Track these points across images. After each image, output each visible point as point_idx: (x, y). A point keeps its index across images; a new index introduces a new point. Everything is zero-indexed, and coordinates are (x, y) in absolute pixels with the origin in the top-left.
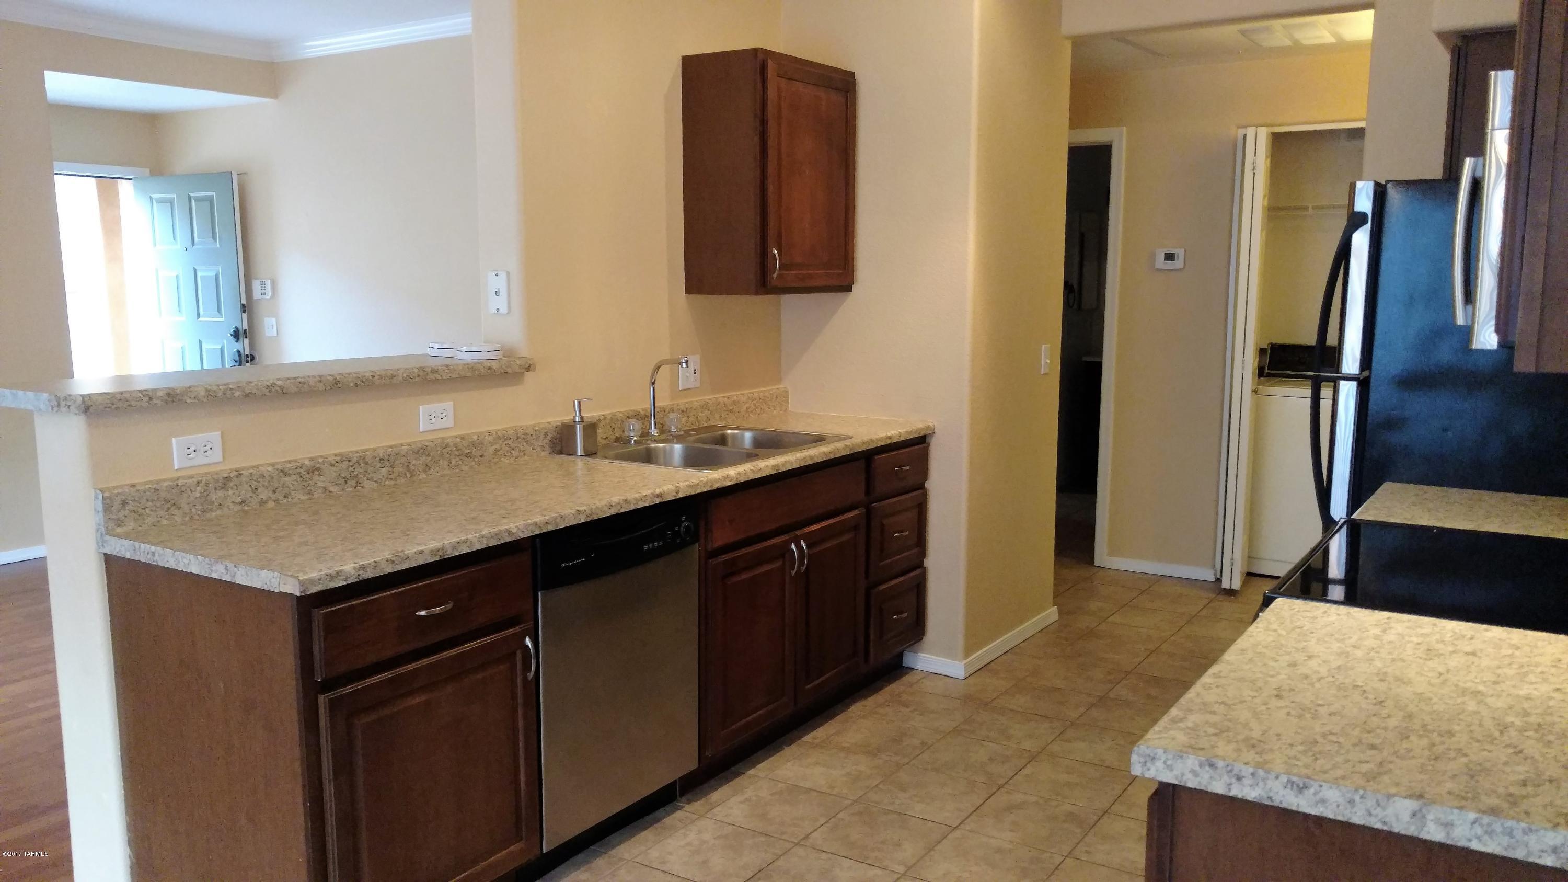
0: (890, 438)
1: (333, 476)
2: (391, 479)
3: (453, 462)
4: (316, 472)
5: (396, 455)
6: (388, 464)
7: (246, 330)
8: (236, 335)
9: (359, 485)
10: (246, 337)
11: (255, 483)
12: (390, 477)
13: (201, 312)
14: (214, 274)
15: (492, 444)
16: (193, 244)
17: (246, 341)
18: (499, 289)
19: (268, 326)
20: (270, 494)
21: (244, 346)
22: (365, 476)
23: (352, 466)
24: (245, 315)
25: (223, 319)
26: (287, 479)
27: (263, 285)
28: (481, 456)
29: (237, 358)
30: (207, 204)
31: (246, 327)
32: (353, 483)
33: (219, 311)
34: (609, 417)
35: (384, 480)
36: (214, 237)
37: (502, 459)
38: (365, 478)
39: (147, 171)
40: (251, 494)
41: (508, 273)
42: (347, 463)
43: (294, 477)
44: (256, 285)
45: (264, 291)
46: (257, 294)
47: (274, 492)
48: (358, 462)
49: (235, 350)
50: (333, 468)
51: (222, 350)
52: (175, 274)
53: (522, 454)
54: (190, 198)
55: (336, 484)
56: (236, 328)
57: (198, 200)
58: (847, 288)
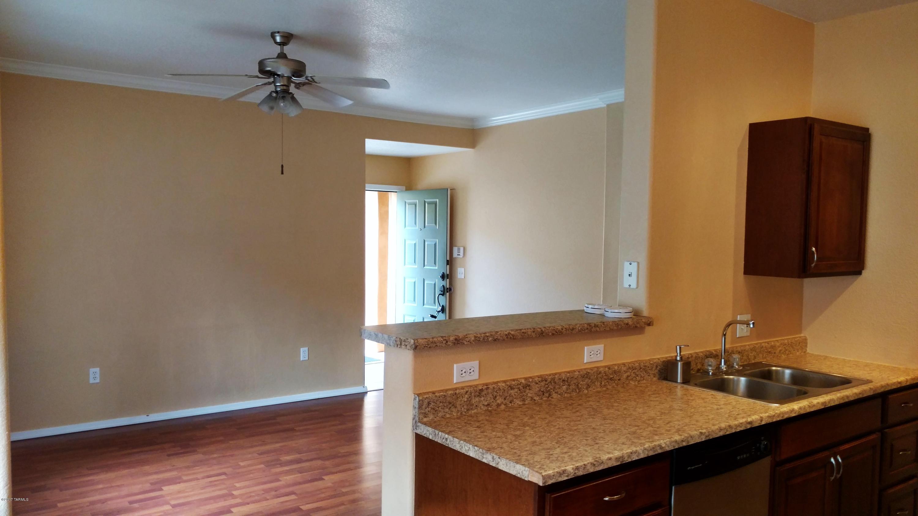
0: (900, 383)
1: (537, 391)
2: (568, 393)
3: (603, 383)
4: (528, 388)
5: (572, 378)
6: (567, 383)
7: (448, 274)
8: (443, 277)
9: (550, 396)
10: (448, 278)
11: (495, 393)
12: (567, 391)
13: (426, 263)
14: (434, 243)
15: (626, 372)
16: (425, 227)
17: (448, 280)
18: (631, 273)
19: (460, 273)
20: (503, 400)
21: (446, 283)
22: (554, 391)
23: (547, 384)
24: (448, 266)
25: (437, 268)
26: (512, 391)
27: (459, 251)
28: (619, 380)
29: (442, 289)
30: (434, 205)
31: (448, 273)
32: (547, 395)
33: (435, 263)
34: (694, 356)
35: (564, 393)
36: (436, 224)
37: (631, 382)
38: (554, 392)
39: (404, 188)
40: (492, 400)
41: (638, 263)
42: (544, 382)
43: (516, 390)
44: (455, 249)
45: (458, 253)
46: (455, 255)
47: (505, 399)
48: (550, 382)
49: (442, 285)
50: (537, 385)
51: (435, 284)
52: (414, 242)
53: (642, 379)
54: (425, 202)
55: (538, 395)
56: (443, 273)
57: (429, 203)
58: (859, 273)
